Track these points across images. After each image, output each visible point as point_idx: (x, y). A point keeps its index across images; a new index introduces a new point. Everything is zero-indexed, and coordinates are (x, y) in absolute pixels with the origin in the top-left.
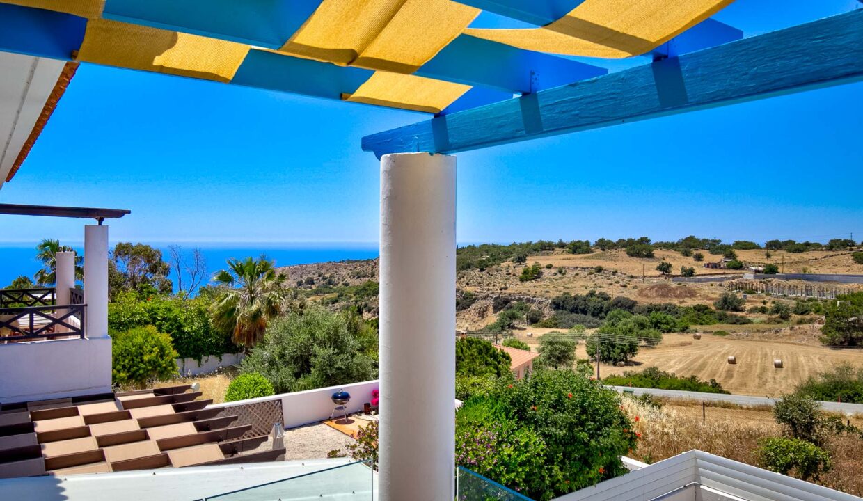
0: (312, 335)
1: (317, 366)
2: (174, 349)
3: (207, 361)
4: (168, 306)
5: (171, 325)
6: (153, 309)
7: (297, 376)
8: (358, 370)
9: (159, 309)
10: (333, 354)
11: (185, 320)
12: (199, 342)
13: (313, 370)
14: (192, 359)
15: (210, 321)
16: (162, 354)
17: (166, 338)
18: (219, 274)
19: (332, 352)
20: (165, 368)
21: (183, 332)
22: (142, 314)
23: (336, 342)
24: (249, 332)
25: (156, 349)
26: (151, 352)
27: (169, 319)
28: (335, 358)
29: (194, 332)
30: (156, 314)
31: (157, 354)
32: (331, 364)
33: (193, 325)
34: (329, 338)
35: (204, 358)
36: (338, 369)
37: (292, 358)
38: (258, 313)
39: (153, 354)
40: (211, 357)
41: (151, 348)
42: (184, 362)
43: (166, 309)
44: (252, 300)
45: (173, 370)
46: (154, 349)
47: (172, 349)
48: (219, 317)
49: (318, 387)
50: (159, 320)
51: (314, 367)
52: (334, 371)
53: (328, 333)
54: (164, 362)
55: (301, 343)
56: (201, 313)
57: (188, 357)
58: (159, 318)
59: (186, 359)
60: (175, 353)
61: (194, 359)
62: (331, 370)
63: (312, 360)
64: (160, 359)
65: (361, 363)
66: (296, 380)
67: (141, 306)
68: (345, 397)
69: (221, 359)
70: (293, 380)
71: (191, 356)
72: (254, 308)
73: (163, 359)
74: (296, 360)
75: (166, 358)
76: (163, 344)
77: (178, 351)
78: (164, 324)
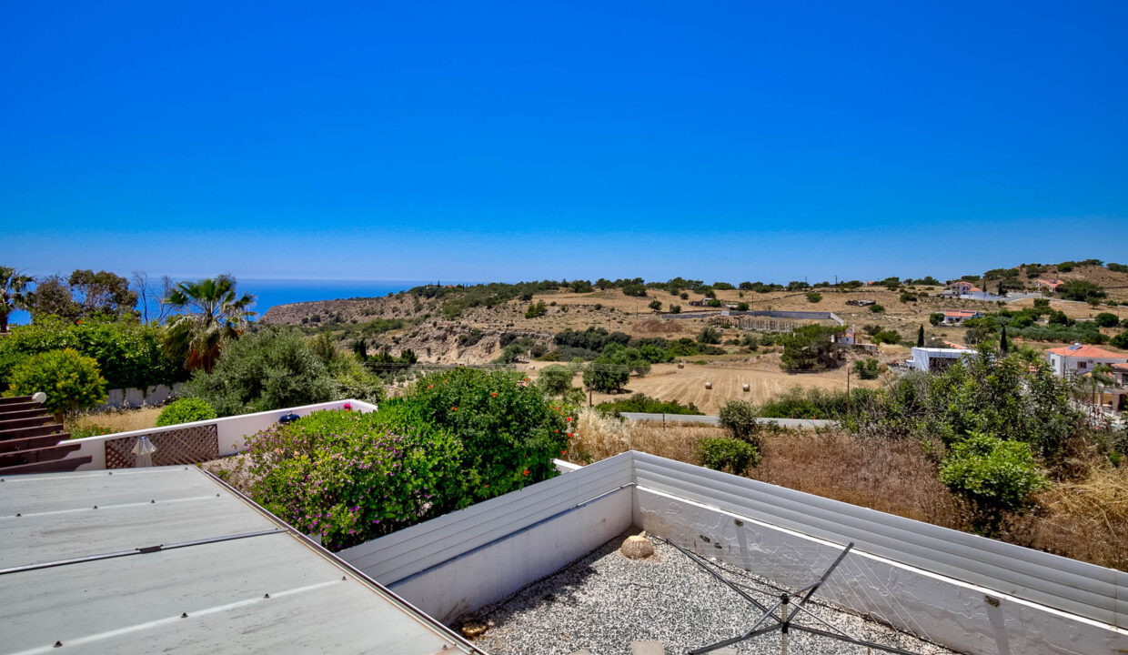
0: (267, 356)
1: (269, 389)
2: (100, 376)
3: (154, 391)
4: (106, 330)
5: (108, 350)
6: (85, 334)
7: (245, 400)
8: (317, 392)
9: (93, 333)
10: (288, 375)
11: (127, 346)
12: (144, 370)
13: (263, 393)
14: (136, 389)
15: (159, 346)
16: (83, 378)
17: (89, 363)
18: (173, 295)
19: (286, 374)
20: (87, 396)
21: (124, 359)
22: (70, 339)
23: (294, 364)
24: (205, 357)
25: (75, 375)
26: (67, 378)
27: (106, 345)
28: (289, 379)
29: (138, 358)
30: (89, 338)
31: (76, 381)
32: (284, 385)
33: (137, 350)
34: (285, 360)
35: (150, 388)
36: (294, 391)
37: (241, 381)
38: (215, 336)
39: (69, 381)
40: (160, 386)
41: (67, 374)
42: (124, 392)
43: (102, 333)
44: (208, 324)
45: (97, 399)
46: (72, 375)
47: (98, 375)
48: (169, 342)
49: (268, 410)
50: (92, 345)
51: (265, 390)
52: (287, 394)
53: (284, 354)
54: (85, 389)
55: (252, 365)
56: (147, 338)
57: (130, 387)
58: (92, 343)
59: (127, 390)
60: (102, 381)
61: (139, 389)
62: (284, 393)
63: (263, 382)
64: (79, 387)
65: (321, 386)
66: (244, 404)
67: (69, 330)
68: (294, 418)
69: (172, 388)
70: (241, 405)
71: (134, 386)
72: (210, 331)
73: (84, 386)
74: (246, 383)
75: (88, 386)
76: (85, 369)
77: (106, 378)
78: (99, 350)
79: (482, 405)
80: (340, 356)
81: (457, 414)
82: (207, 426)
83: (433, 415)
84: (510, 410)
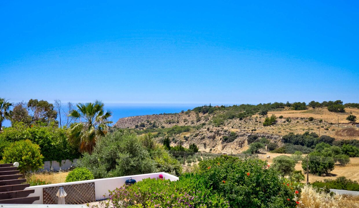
0: (118, 146)
1: (120, 164)
2: (41, 154)
3: (64, 163)
4: (43, 130)
5: (44, 141)
6: (34, 132)
7: (108, 170)
8: (145, 167)
9: (38, 132)
10: (129, 157)
11: (52, 138)
12: (60, 152)
13: (117, 166)
14: (56, 161)
15: (67, 139)
16: (33, 156)
17: (36, 147)
18: (72, 112)
19: (128, 156)
20: (35, 164)
21: (51, 146)
22: (28, 134)
23: (132, 151)
24: (88, 146)
25: (30, 153)
26: (27, 154)
27: (43, 138)
28: (130, 159)
29: (57, 145)
30: (36, 134)
31: (30, 156)
32: (128, 163)
33: (57, 141)
34: (128, 149)
35: (63, 161)
36: (132, 166)
37: (106, 159)
38: (93, 134)
39: (28, 156)
40: (67, 160)
41: (27, 153)
42: (51, 163)
43: (42, 132)
44: (90, 128)
45: (39, 166)
46: (28, 153)
47: (40, 154)
48: (72, 137)
49: (119, 176)
50: (37, 138)
51: (118, 165)
52: (129, 168)
53: (127, 145)
54: (34, 161)
55: (111, 150)
56: (62, 135)
57: (54, 160)
58: (37, 137)
59: (52, 162)
60: (41, 156)
61: (57, 162)
62: (127, 166)
63: (117, 160)
64: (32, 159)
65: (147, 164)
66: (108, 172)
67: (27, 130)
68: (133, 182)
69: (73, 162)
70: (106, 173)
71: (56, 160)
72: (91, 131)
73: (33, 159)
74: (108, 160)
75: (35, 159)
76: (34, 150)
77: (43, 155)
78: (40, 141)
79: (241, 180)
80: (156, 147)
81: (226, 185)
82: (90, 183)
83: (211, 185)
84: (258, 185)
